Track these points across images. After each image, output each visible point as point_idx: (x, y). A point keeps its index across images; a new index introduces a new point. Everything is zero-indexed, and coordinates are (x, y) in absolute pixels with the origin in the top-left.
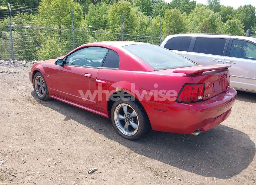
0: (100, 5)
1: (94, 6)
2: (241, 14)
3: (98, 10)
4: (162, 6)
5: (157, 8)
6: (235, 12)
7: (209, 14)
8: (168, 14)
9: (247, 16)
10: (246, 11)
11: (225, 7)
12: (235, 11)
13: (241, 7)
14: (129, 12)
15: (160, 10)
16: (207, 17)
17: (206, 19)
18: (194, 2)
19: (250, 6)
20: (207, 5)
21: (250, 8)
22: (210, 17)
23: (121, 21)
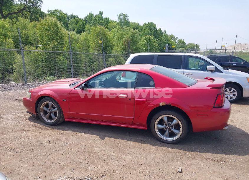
0: (18, 20)
1: (10, 21)
2: (147, 30)
3: (16, 25)
4: (78, 21)
5: (72, 23)
6: (142, 28)
7: (129, 31)
8: (95, 31)
9: (151, 31)
10: (150, 27)
11: (133, 24)
12: (141, 26)
13: (145, 24)
14: (58, 28)
15: (76, 25)
16: (127, 34)
17: (127, 35)
18: (108, 19)
19: (152, 23)
20: (117, 21)
21: (152, 25)
22: (130, 33)
23: (51, 38)
